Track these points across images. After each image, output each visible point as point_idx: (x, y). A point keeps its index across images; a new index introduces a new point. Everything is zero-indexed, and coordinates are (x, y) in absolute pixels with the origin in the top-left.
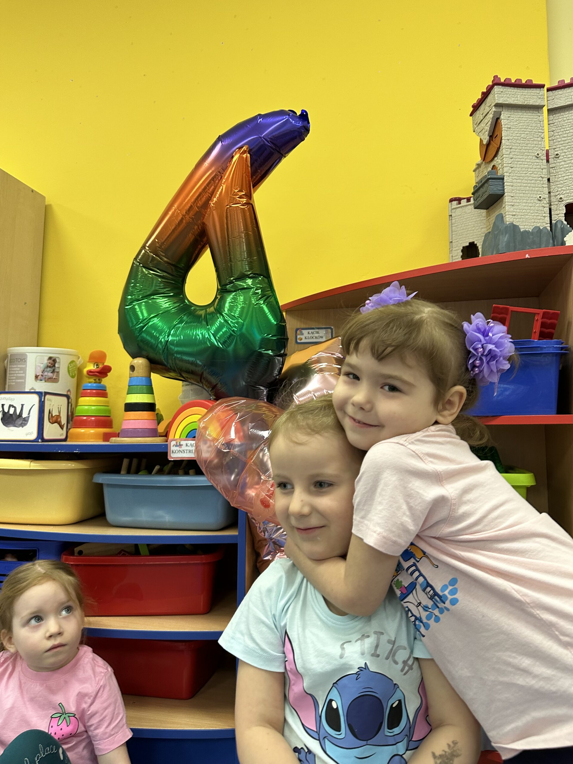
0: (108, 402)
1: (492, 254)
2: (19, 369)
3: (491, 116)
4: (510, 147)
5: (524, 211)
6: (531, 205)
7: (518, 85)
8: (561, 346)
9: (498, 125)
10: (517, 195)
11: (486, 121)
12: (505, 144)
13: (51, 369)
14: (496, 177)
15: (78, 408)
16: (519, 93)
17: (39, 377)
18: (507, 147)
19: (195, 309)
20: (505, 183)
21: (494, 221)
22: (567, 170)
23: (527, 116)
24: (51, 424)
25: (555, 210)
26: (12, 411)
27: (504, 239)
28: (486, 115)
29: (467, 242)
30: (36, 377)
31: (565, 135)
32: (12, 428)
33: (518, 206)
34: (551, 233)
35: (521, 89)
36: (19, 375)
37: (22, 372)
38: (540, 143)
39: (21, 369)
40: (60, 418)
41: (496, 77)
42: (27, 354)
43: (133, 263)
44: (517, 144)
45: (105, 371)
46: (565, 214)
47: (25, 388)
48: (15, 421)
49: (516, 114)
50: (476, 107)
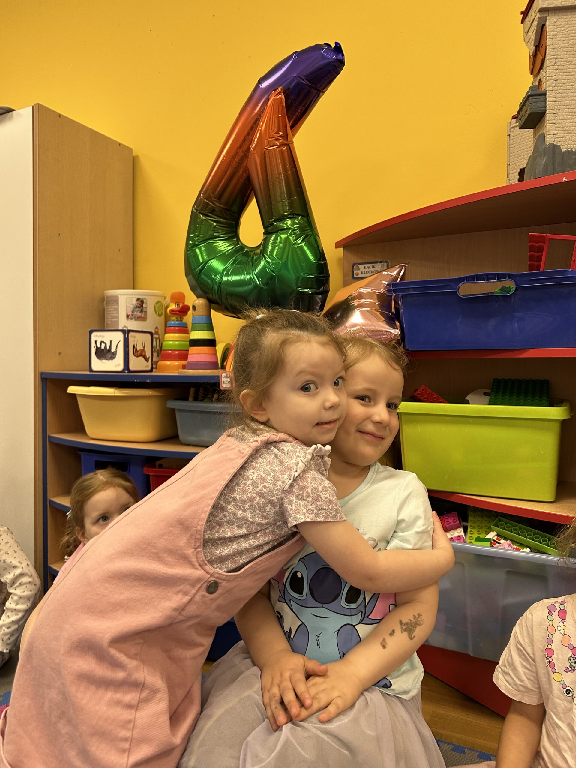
2: (113, 310)
4: (556, 57)
5: (568, 128)
9: (543, 34)
10: (561, 111)
11: (532, 28)
12: (549, 54)
13: (140, 310)
14: (537, 92)
15: (165, 343)
17: (130, 317)
18: (552, 57)
19: (246, 251)
20: (547, 99)
24: (136, 358)
26: (103, 347)
27: (542, 162)
28: (533, 23)
30: (128, 316)
32: (104, 361)
33: (561, 123)
36: (114, 315)
37: (115, 312)
39: (115, 309)
42: (119, 296)
43: (192, 210)
44: (563, 53)
45: (184, 311)
47: (118, 325)
48: (106, 355)
49: (565, 17)
50: (525, 14)
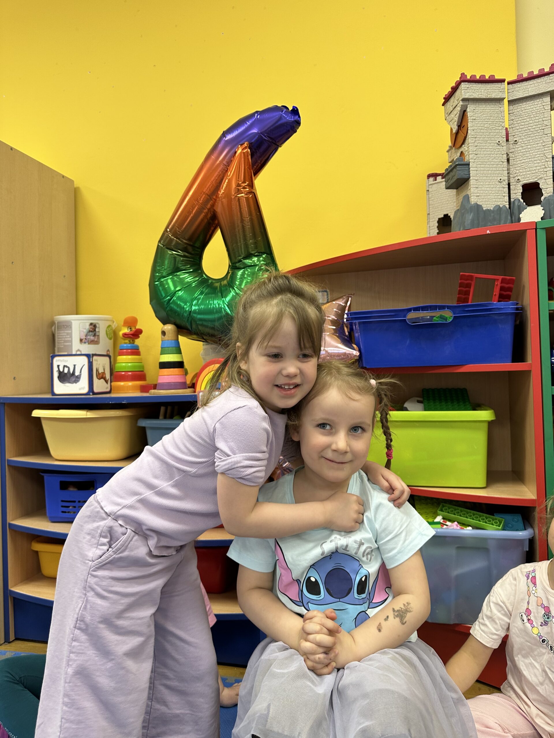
0: (141, 359)
1: (460, 230)
2: (66, 334)
3: (458, 109)
4: (475, 136)
5: (486, 192)
6: (492, 186)
7: (482, 81)
8: (515, 307)
9: (465, 117)
10: (481, 178)
11: (455, 112)
12: (470, 134)
13: (93, 334)
14: (462, 163)
15: (117, 365)
16: (483, 88)
17: (83, 341)
18: (473, 136)
19: (211, 282)
20: (471, 169)
21: (462, 200)
22: (524, 154)
23: (490, 108)
24: (98, 380)
25: (514, 189)
26: (66, 371)
27: (470, 217)
28: (455, 107)
29: (441, 214)
31: (523, 124)
33: (481, 188)
34: (509, 210)
35: (485, 84)
36: (66, 339)
37: (68, 336)
38: (501, 131)
39: (68, 334)
40: (105, 374)
41: (463, 74)
42: (73, 321)
43: (158, 244)
44: (481, 134)
45: (137, 334)
46: (522, 193)
47: (72, 351)
48: (69, 379)
49: (481, 106)
50: (447, 99)
